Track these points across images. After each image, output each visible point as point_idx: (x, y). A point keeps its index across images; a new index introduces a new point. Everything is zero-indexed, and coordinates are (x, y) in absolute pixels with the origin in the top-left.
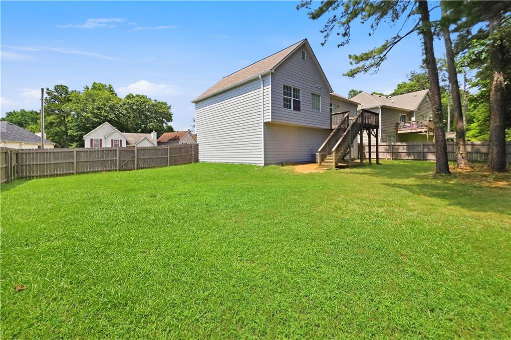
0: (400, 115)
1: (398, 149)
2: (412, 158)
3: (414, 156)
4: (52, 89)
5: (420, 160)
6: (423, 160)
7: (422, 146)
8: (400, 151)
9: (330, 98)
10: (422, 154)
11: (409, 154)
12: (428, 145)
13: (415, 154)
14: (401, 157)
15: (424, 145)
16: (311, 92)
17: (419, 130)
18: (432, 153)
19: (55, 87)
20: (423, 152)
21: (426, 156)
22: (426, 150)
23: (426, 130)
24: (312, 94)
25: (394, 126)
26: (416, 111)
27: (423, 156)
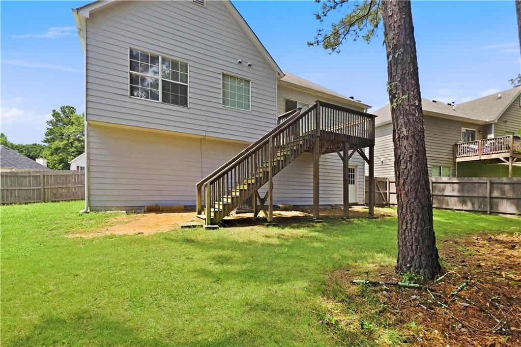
0: (464, 129)
1: (443, 190)
2: (469, 207)
3: (473, 204)
4: (58, 110)
5: (485, 212)
6: (491, 213)
7: (488, 184)
8: (446, 193)
9: (279, 86)
10: (488, 200)
11: (463, 200)
12: (501, 183)
13: (476, 200)
14: (448, 205)
15: (492, 184)
16: (220, 72)
17: (494, 156)
18: (508, 199)
19: (61, 108)
20: (491, 198)
21: (497, 205)
22: (496, 194)
23: (508, 155)
24: (224, 75)
25: (449, 150)
26: (495, 124)
27: (491, 204)
